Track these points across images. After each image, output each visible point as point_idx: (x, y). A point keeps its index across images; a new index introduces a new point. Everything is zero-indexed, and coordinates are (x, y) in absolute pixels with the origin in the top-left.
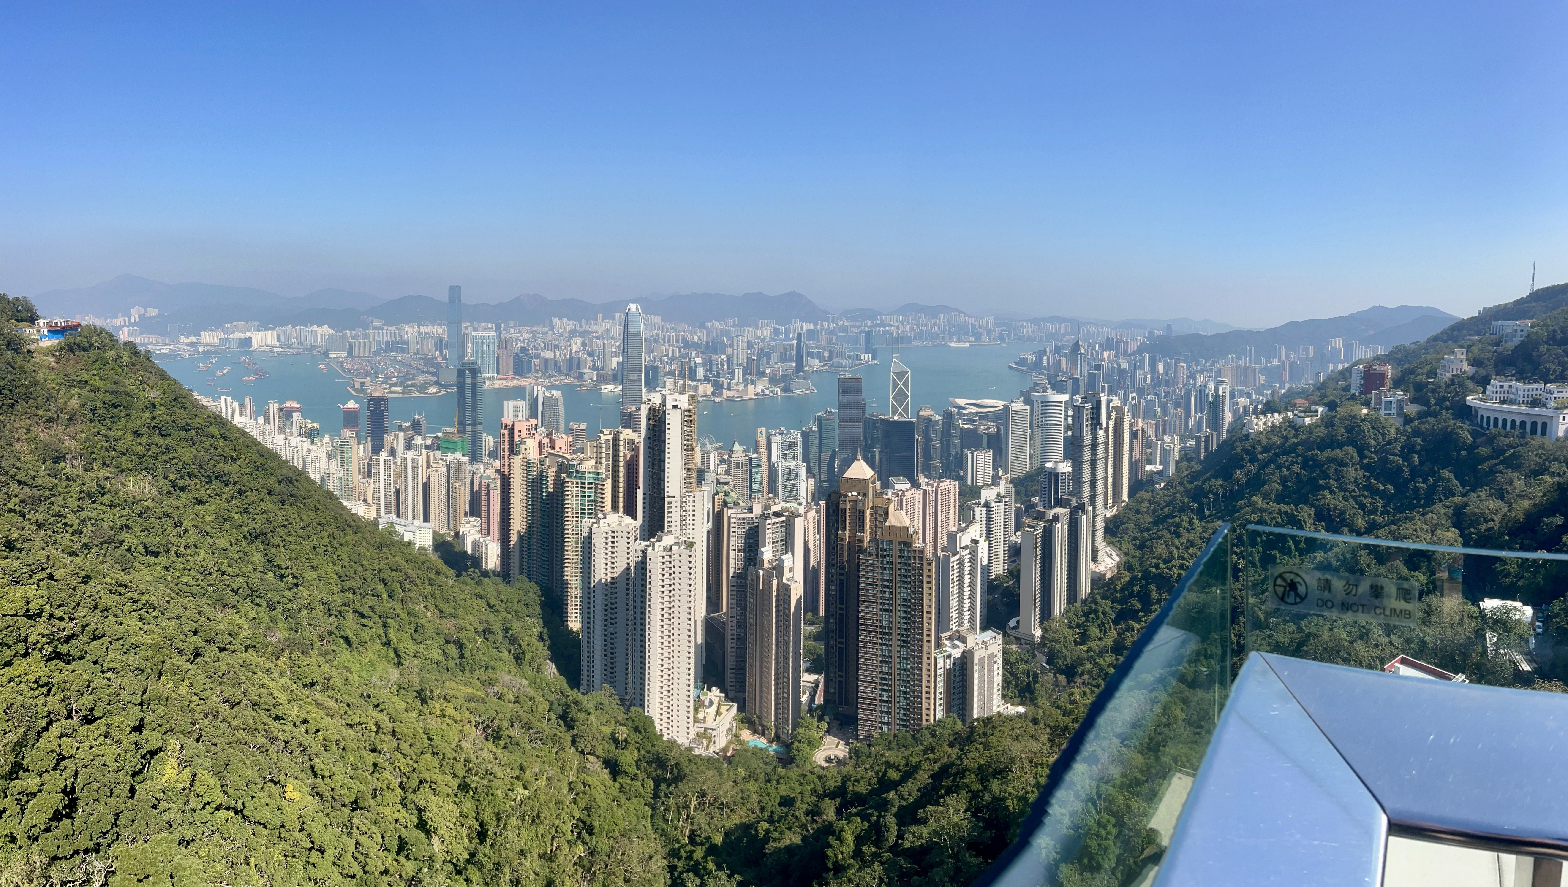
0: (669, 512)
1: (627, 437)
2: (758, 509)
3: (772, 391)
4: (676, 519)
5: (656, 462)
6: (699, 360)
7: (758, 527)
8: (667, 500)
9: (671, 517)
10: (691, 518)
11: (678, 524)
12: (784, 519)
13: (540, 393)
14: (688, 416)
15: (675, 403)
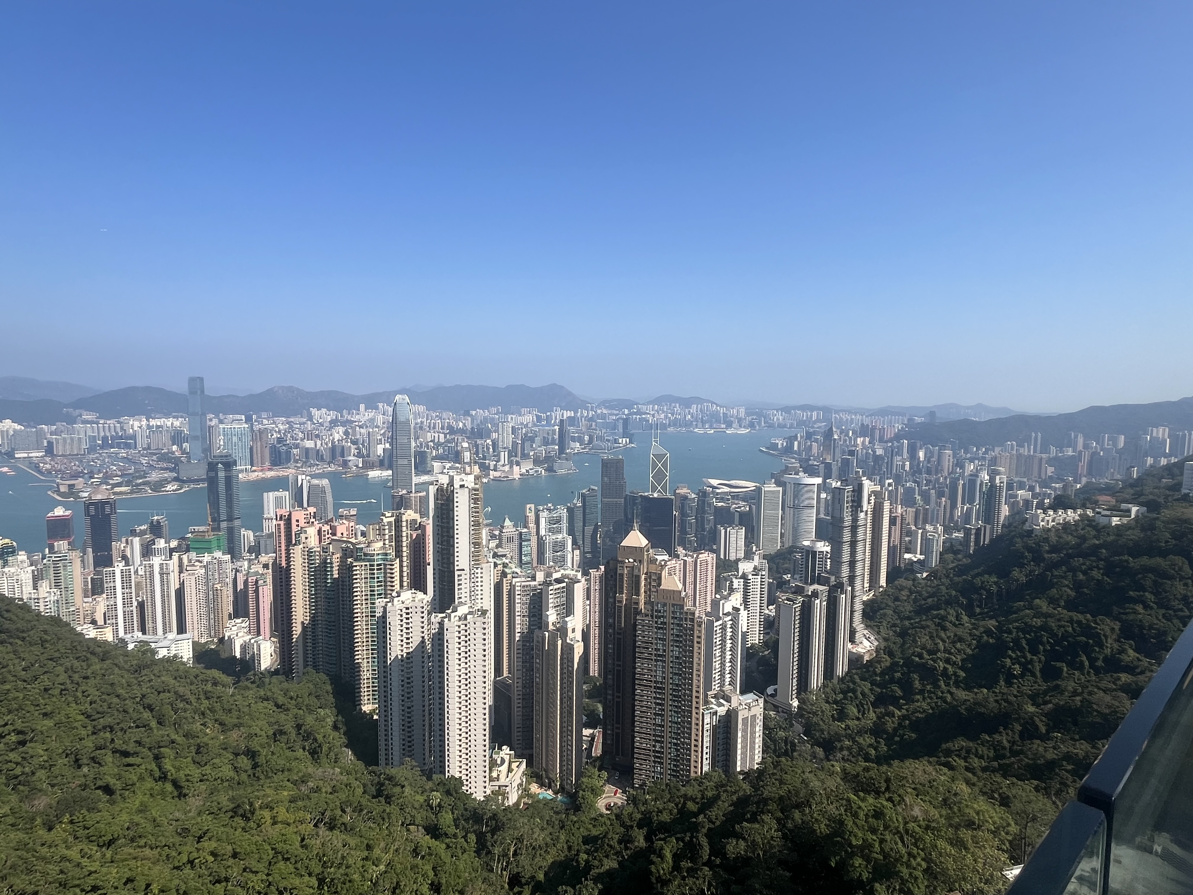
0: (459, 585)
1: (409, 518)
2: (540, 576)
3: (536, 471)
4: (466, 590)
5: (445, 538)
6: (465, 445)
7: (541, 593)
8: (457, 573)
9: (461, 589)
10: (479, 588)
11: (468, 595)
12: (564, 584)
13: (305, 482)
14: (475, 494)
15: (462, 483)
